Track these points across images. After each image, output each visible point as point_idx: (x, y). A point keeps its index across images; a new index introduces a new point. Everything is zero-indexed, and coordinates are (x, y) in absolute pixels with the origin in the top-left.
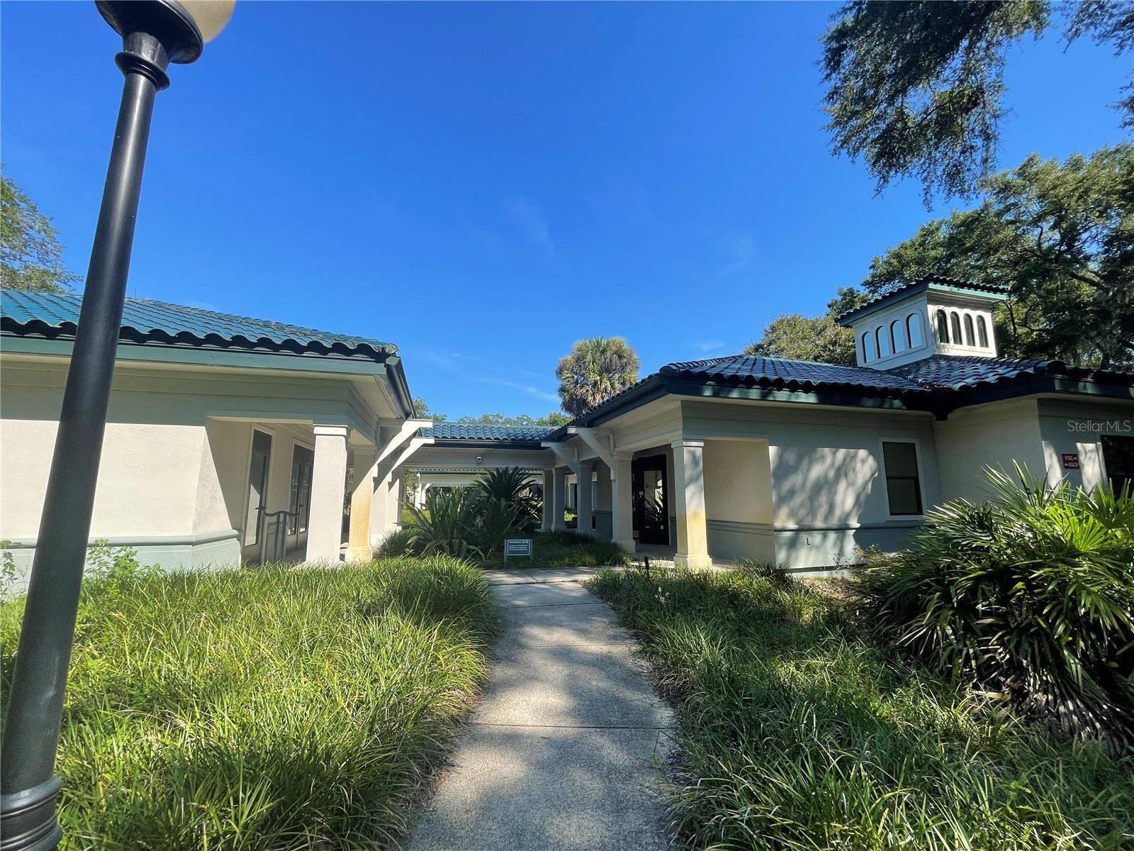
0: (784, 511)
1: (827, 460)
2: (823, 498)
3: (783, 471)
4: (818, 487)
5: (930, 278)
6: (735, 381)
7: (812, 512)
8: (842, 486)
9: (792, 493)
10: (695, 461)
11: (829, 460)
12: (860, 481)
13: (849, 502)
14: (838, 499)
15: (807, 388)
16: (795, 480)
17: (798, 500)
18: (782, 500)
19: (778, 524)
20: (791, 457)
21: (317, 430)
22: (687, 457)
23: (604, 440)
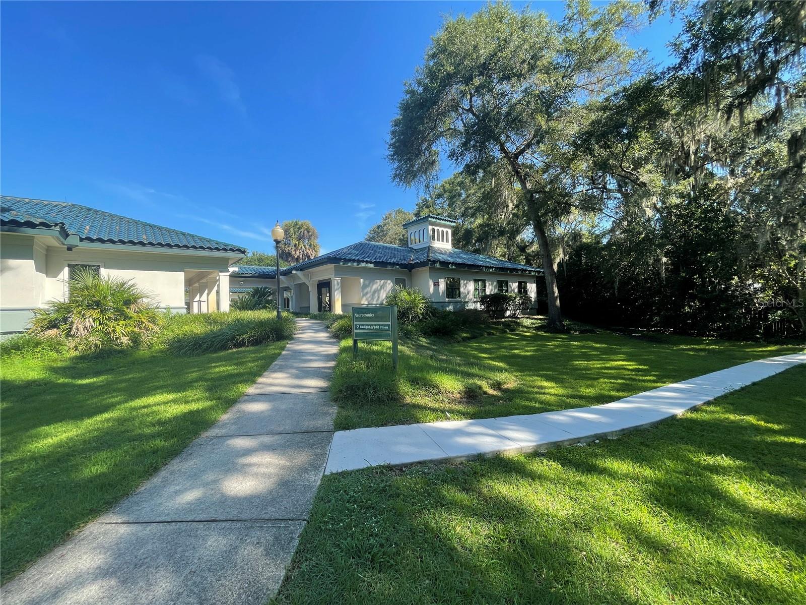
0: (364, 298)
1: (378, 284)
2: (376, 295)
3: (365, 286)
4: (375, 292)
5: (429, 216)
6: (350, 260)
7: (373, 299)
8: (382, 291)
9: (367, 293)
10: (338, 284)
11: (379, 284)
12: (388, 290)
13: (384, 296)
14: (381, 295)
15: (371, 262)
16: (368, 289)
17: (368, 295)
18: (364, 295)
19: (362, 303)
20: (367, 282)
21: (220, 274)
22: (336, 282)
23: (306, 276)
